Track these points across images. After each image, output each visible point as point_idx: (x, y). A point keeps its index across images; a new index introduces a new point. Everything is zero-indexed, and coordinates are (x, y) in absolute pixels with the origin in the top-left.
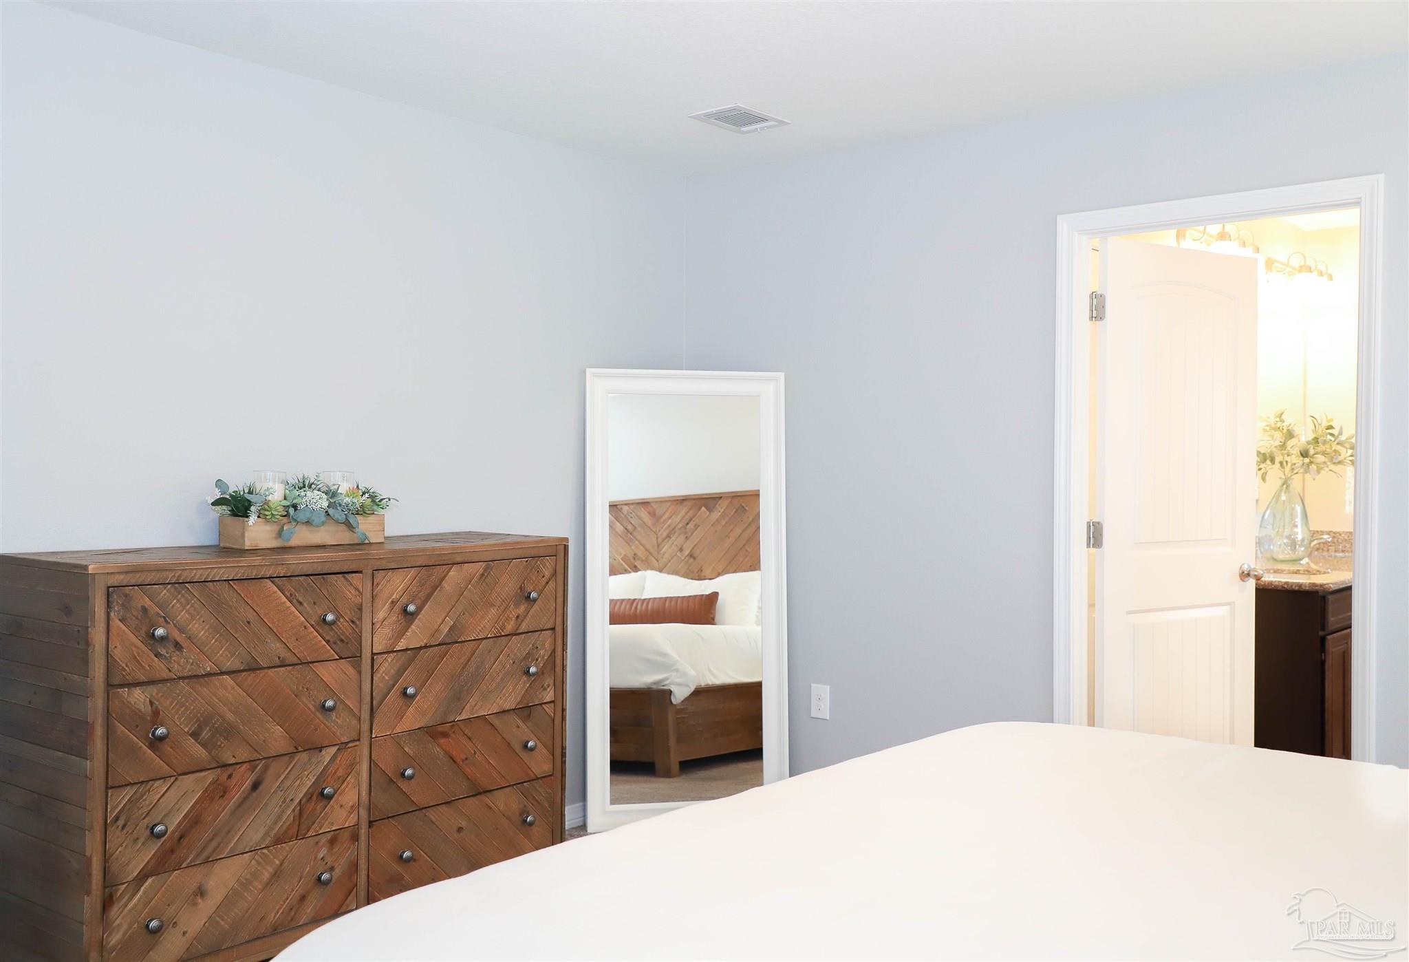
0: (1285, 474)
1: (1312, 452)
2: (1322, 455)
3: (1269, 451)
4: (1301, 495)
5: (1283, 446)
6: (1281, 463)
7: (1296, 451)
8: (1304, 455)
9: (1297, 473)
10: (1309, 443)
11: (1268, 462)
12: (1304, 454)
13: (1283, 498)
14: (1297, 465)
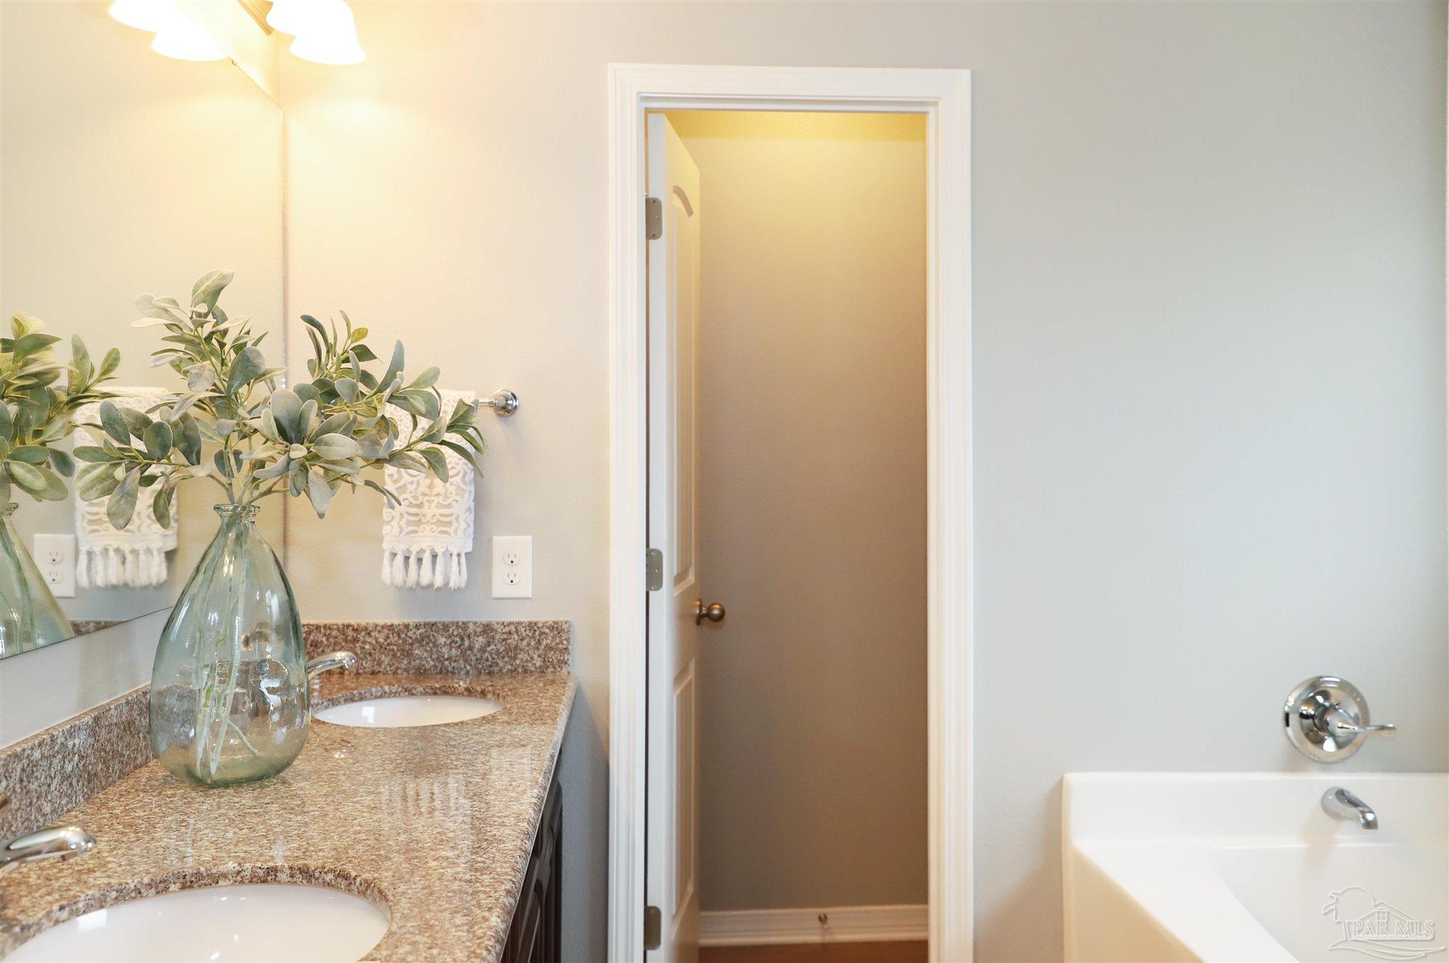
0: (231, 497)
1: (313, 423)
2: (345, 433)
3: (175, 418)
4: (281, 560)
5: (224, 402)
6: (220, 459)
7: (264, 422)
8: (292, 435)
9: (269, 491)
10: (303, 393)
11: (177, 456)
12: (290, 431)
13: (228, 568)
14: (269, 466)
